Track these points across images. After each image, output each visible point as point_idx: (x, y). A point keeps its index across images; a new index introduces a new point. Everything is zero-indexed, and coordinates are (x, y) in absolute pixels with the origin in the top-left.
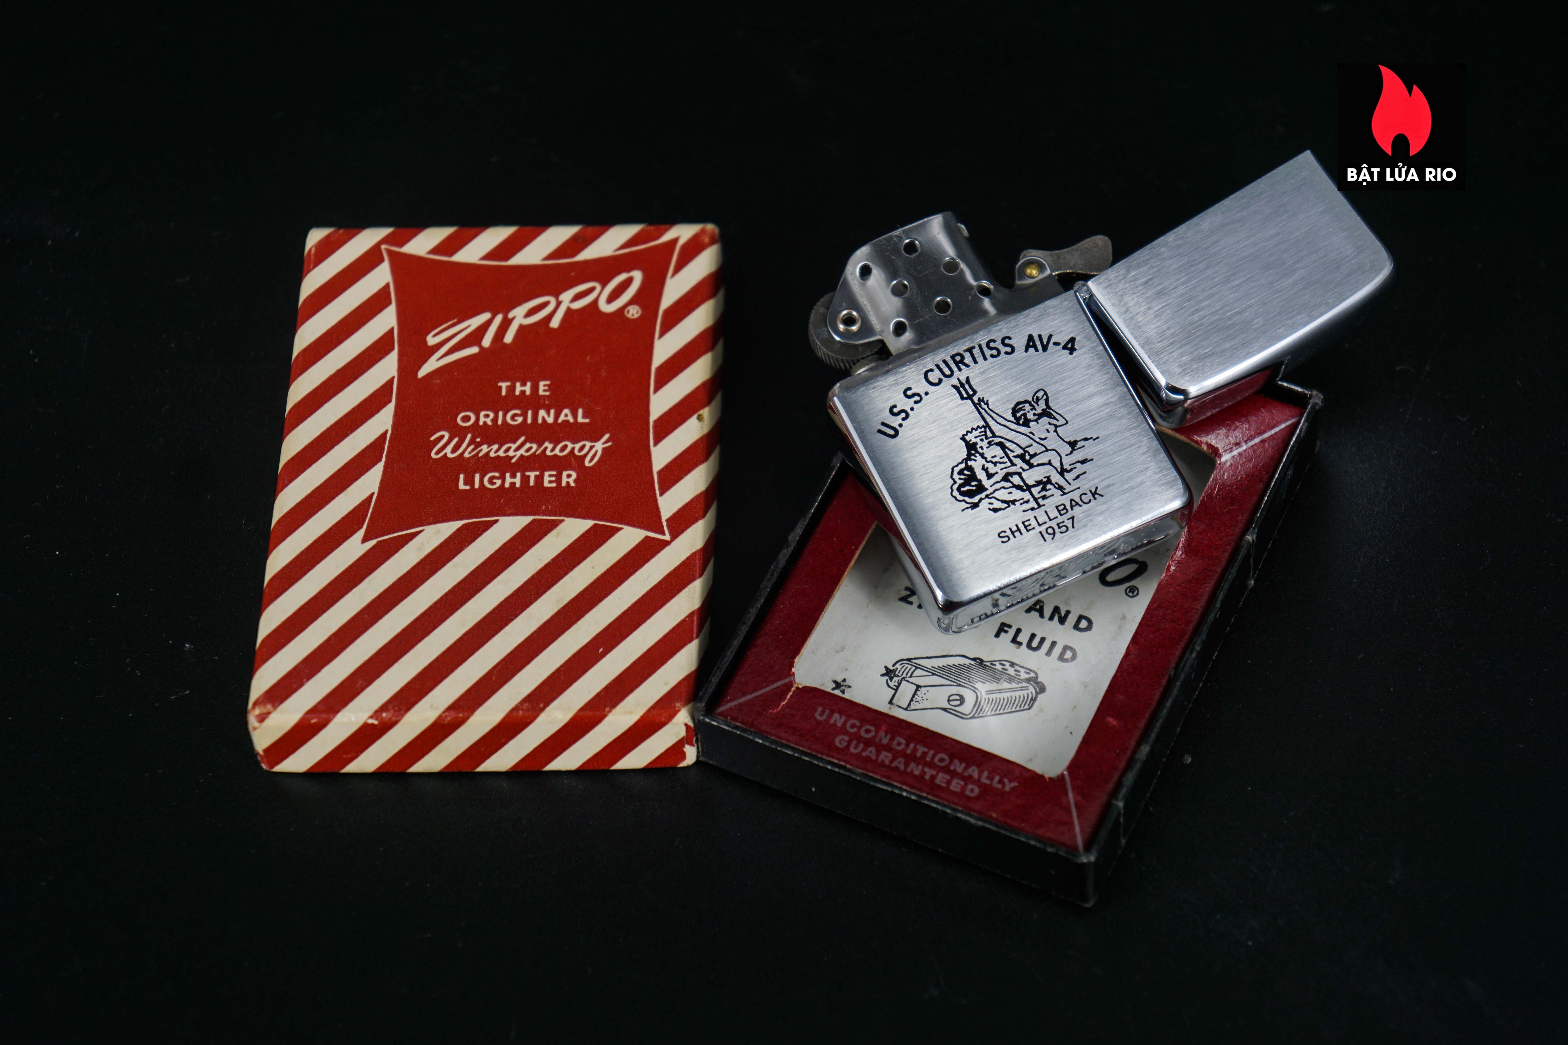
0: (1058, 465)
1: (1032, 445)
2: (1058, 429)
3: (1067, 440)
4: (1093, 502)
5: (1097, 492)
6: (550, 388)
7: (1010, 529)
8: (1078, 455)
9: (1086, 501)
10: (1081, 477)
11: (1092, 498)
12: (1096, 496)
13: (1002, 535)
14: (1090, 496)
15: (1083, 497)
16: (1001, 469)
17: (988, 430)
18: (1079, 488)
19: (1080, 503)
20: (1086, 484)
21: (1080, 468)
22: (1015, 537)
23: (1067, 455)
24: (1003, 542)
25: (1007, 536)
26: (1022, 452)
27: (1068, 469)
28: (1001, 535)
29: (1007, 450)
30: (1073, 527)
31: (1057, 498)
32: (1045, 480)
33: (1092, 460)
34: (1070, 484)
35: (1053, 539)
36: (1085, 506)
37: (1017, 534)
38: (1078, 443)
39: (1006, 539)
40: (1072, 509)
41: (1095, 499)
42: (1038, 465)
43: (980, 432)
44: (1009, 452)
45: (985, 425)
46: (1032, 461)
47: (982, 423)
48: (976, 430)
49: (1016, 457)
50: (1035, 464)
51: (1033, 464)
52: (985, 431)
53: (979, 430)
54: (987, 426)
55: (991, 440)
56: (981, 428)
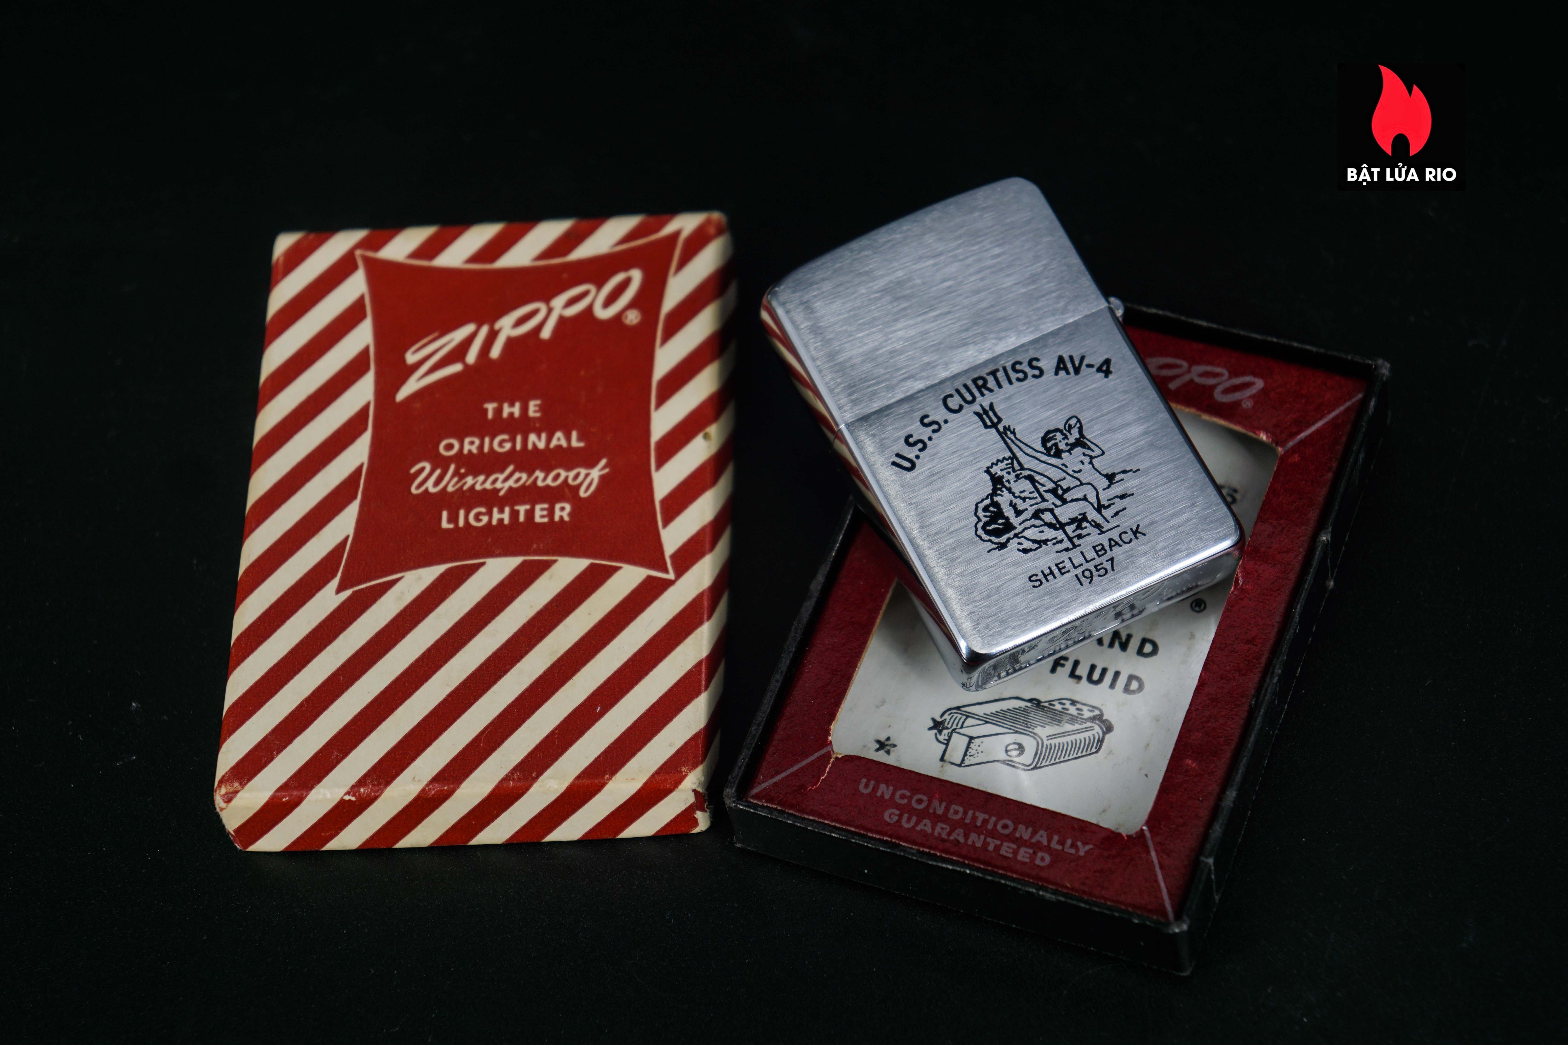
0: (1093, 500)
1: (1064, 479)
2: (1094, 461)
3: (1104, 472)
4: (1134, 542)
5: (1139, 530)
6: (542, 408)
7: (1042, 572)
8: (1117, 490)
9: (1127, 540)
10: (1120, 513)
11: (1132, 537)
12: (1138, 535)
13: (1034, 578)
14: (1130, 535)
15: (1123, 536)
16: (1031, 505)
17: (1015, 462)
18: (1118, 526)
19: (1121, 543)
20: (1126, 522)
21: (1119, 504)
22: (1048, 581)
23: (1104, 489)
24: (1034, 587)
25: (1039, 580)
26: (1054, 486)
27: (1106, 505)
28: (1032, 579)
29: (1037, 484)
30: (1113, 570)
31: (1094, 538)
32: (1080, 517)
33: (1133, 494)
34: (1108, 522)
35: (1090, 582)
36: (1125, 547)
37: (1050, 577)
38: (1116, 476)
39: (1038, 583)
40: (1111, 550)
41: (1137, 538)
42: (1073, 501)
43: (1007, 465)
44: (1039, 487)
45: (1012, 456)
46: (1065, 496)
47: (1008, 454)
48: (1002, 461)
49: (1047, 491)
50: (1069, 499)
51: (1066, 499)
52: (1012, 463)
53: (1006, 462)
54: (1014, 457)
55: (1019, 472)
56: (1007, 460)
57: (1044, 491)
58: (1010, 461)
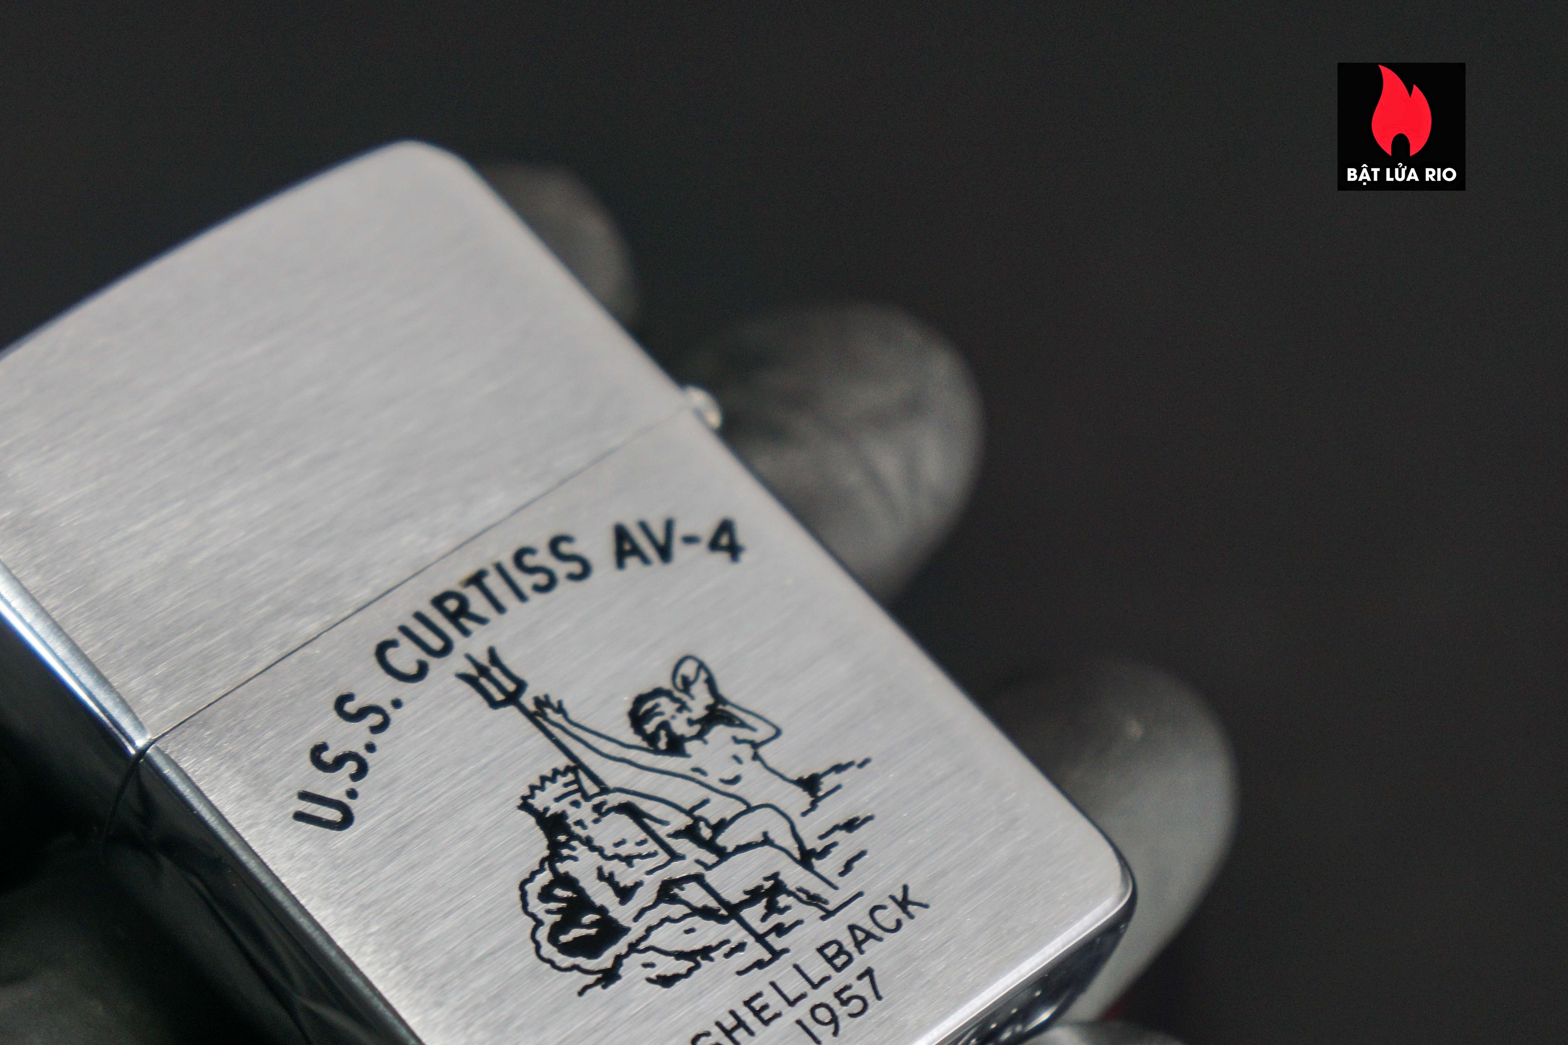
0: (789, 842)
1: (707, 801)
3: (795, 775)
4: (907, 924)
5: (910, 898)
7: (719, 1025)
8: (832, 811)
9: (890, 924)
10: (856, 863)
11: (901, 915)
13: (703, 1041)
14: (894, 911)
15: (879, 916)
16: (649, 872)
17: (582, 776)
19: (877, 932)
20: (875, 882)
21: (847, 843)
22: (737, 1043)
23: (803, 814)
26: (688, 821)
27: (818, 850)
28: (700, 1043)
29: (647, 821)
30: (879, 997)
31: (813, 928)
32: (768, 884)
33: (870, 818)
34: (835, 887)
35: (835, 1034)
36: (891, 939)
38: (822, 779)
40: (861, 951)
41: (911, 917)
42: (740, 849)
43: (566, 785)
44: (655, 826)
45: (572, 764)
46: (721, 841)
47: (562, 762)
48: (553, 779)
49: (677, 835)
50: (730, 849)
51: (724, 848)
52: (577, 781)
53: (561, 780)
54: (577, 766)
55: (597, 800)
56: (564, 773)
57: (669, 836)
58: (570, 777)
